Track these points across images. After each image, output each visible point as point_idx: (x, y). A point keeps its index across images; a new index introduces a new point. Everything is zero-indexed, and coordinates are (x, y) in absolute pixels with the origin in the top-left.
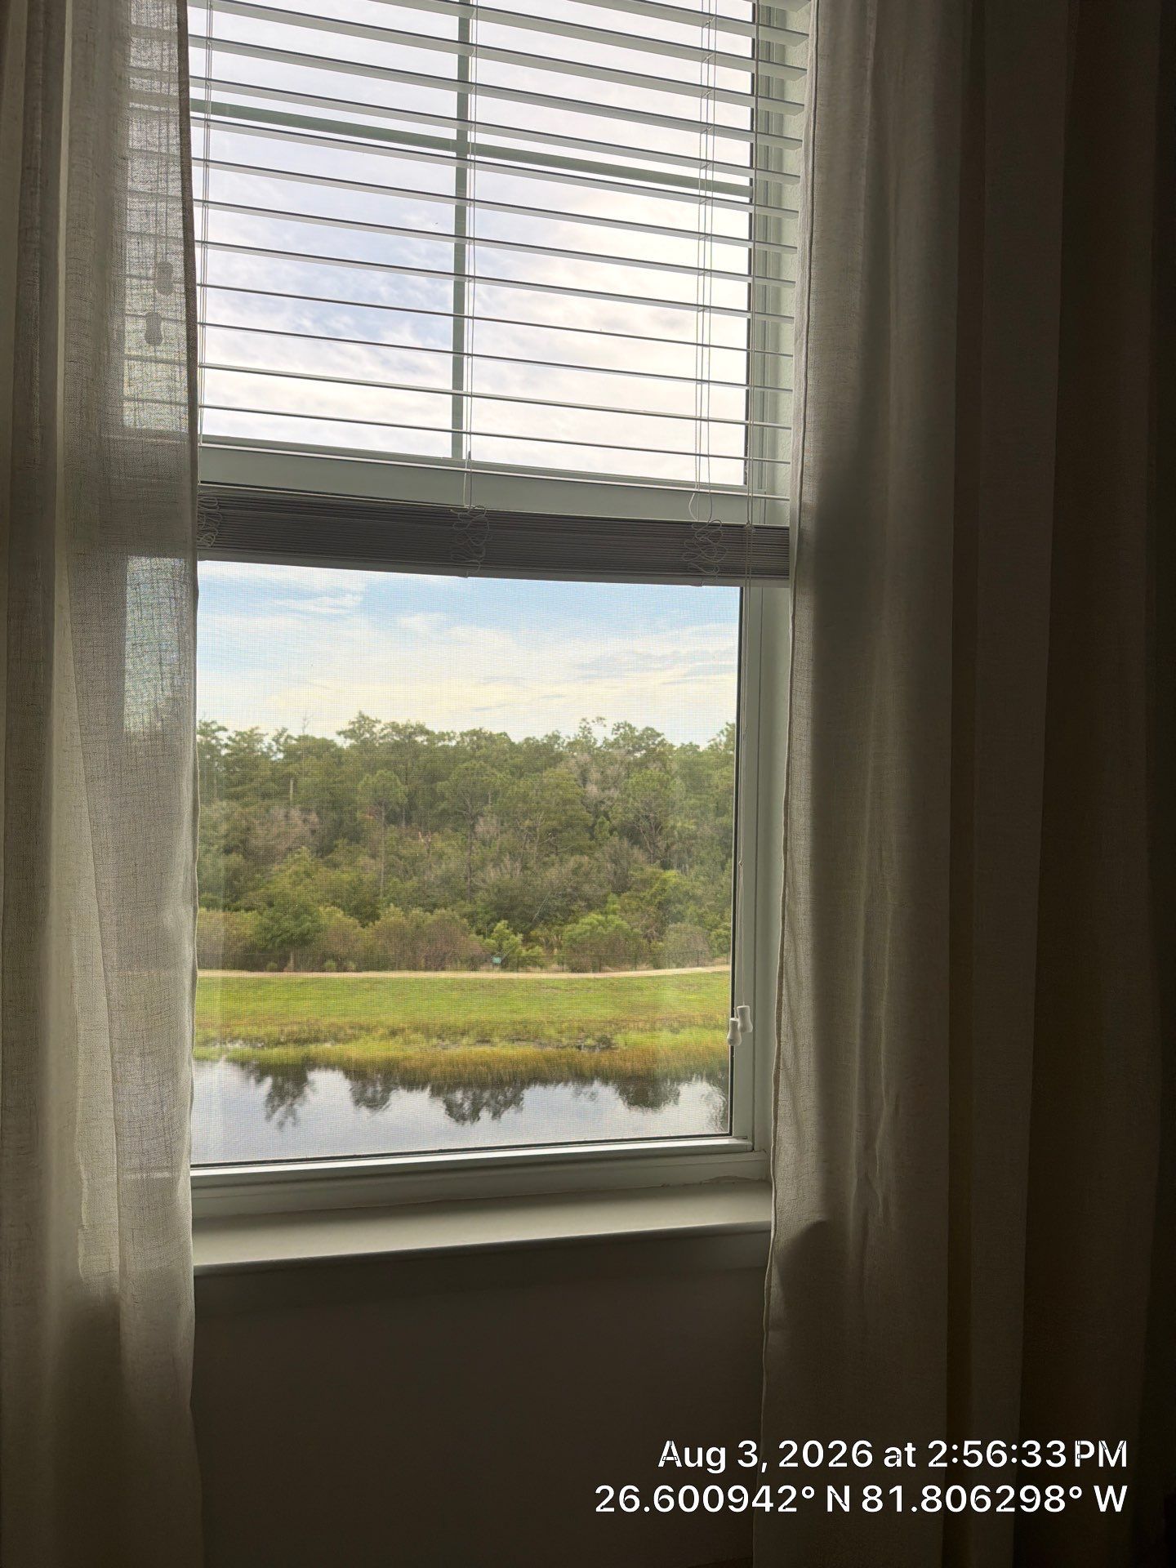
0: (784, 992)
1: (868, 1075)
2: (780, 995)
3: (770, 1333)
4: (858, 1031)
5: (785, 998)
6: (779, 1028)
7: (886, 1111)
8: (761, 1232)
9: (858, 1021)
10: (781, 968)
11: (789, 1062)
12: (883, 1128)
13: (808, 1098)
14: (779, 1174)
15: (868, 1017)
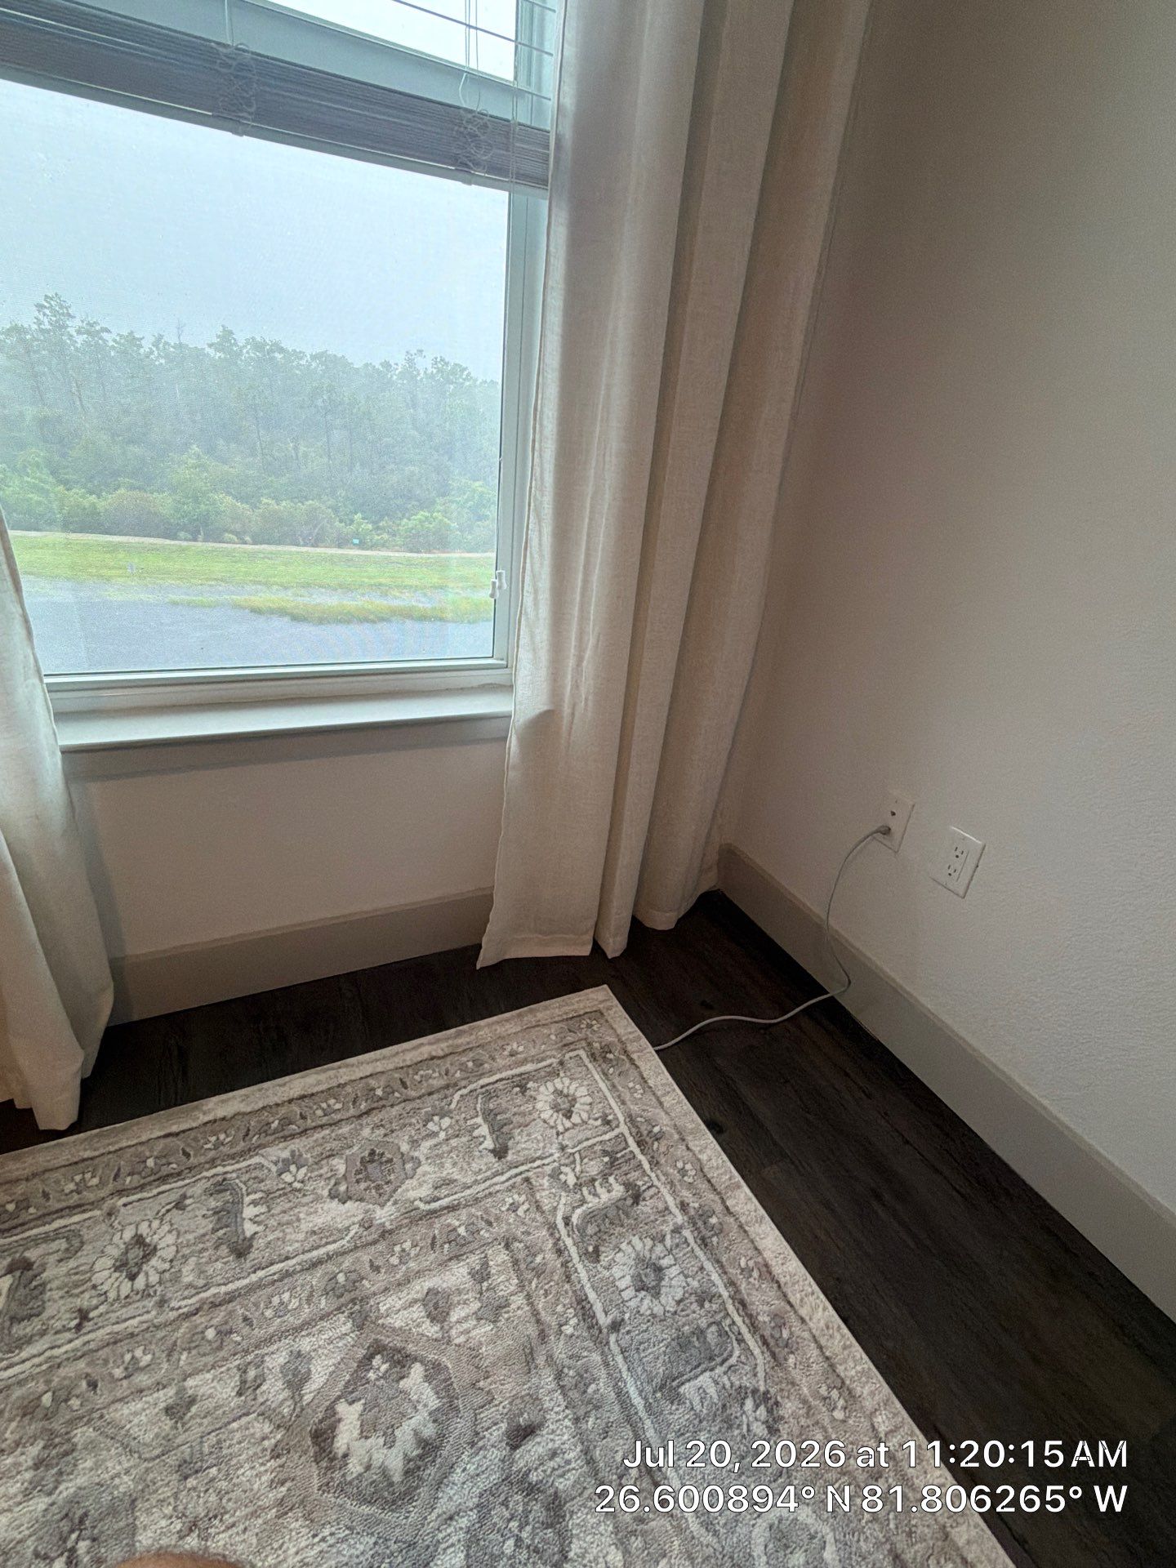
0: (528, 560)
1: (583, 618)
2: (525, 562)
3: (510, 773)
4: (579, 590)
5: (528, 565)
6: (523, 587)
7: (591, 641)
8: (507, 717)
9: (579, 583)
10: (526, 543)
11: (529, 610)
12: (588, 654)
13: (543, 633)
14: (519, 682)
15: (586, 581)
